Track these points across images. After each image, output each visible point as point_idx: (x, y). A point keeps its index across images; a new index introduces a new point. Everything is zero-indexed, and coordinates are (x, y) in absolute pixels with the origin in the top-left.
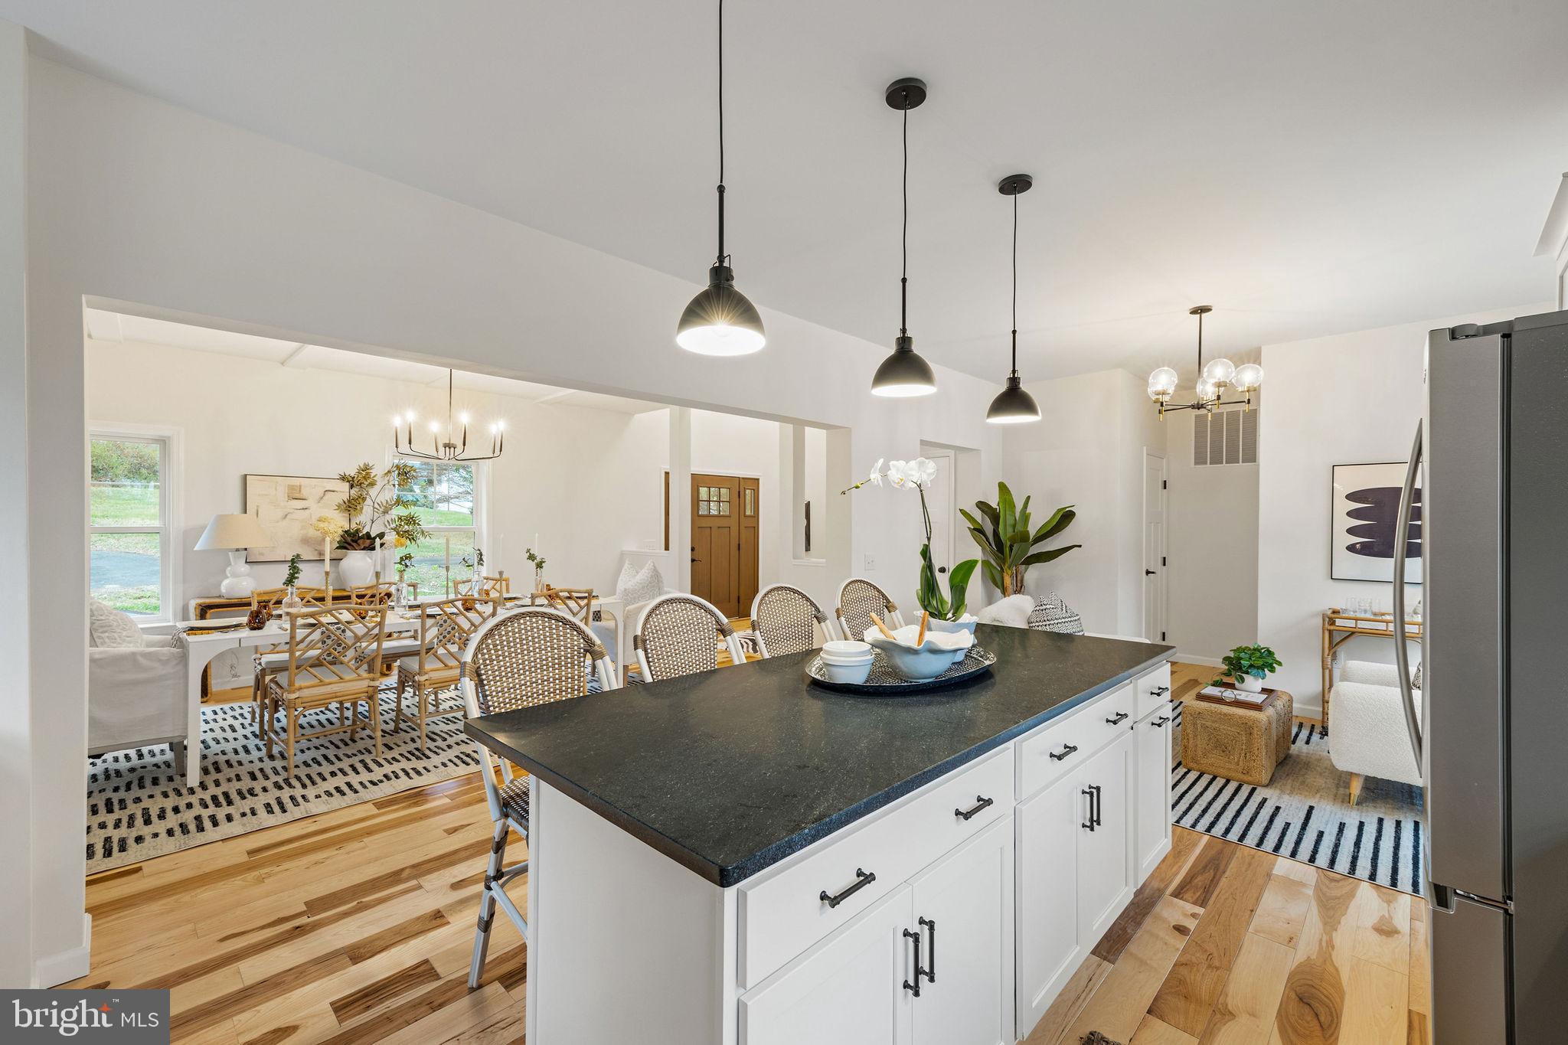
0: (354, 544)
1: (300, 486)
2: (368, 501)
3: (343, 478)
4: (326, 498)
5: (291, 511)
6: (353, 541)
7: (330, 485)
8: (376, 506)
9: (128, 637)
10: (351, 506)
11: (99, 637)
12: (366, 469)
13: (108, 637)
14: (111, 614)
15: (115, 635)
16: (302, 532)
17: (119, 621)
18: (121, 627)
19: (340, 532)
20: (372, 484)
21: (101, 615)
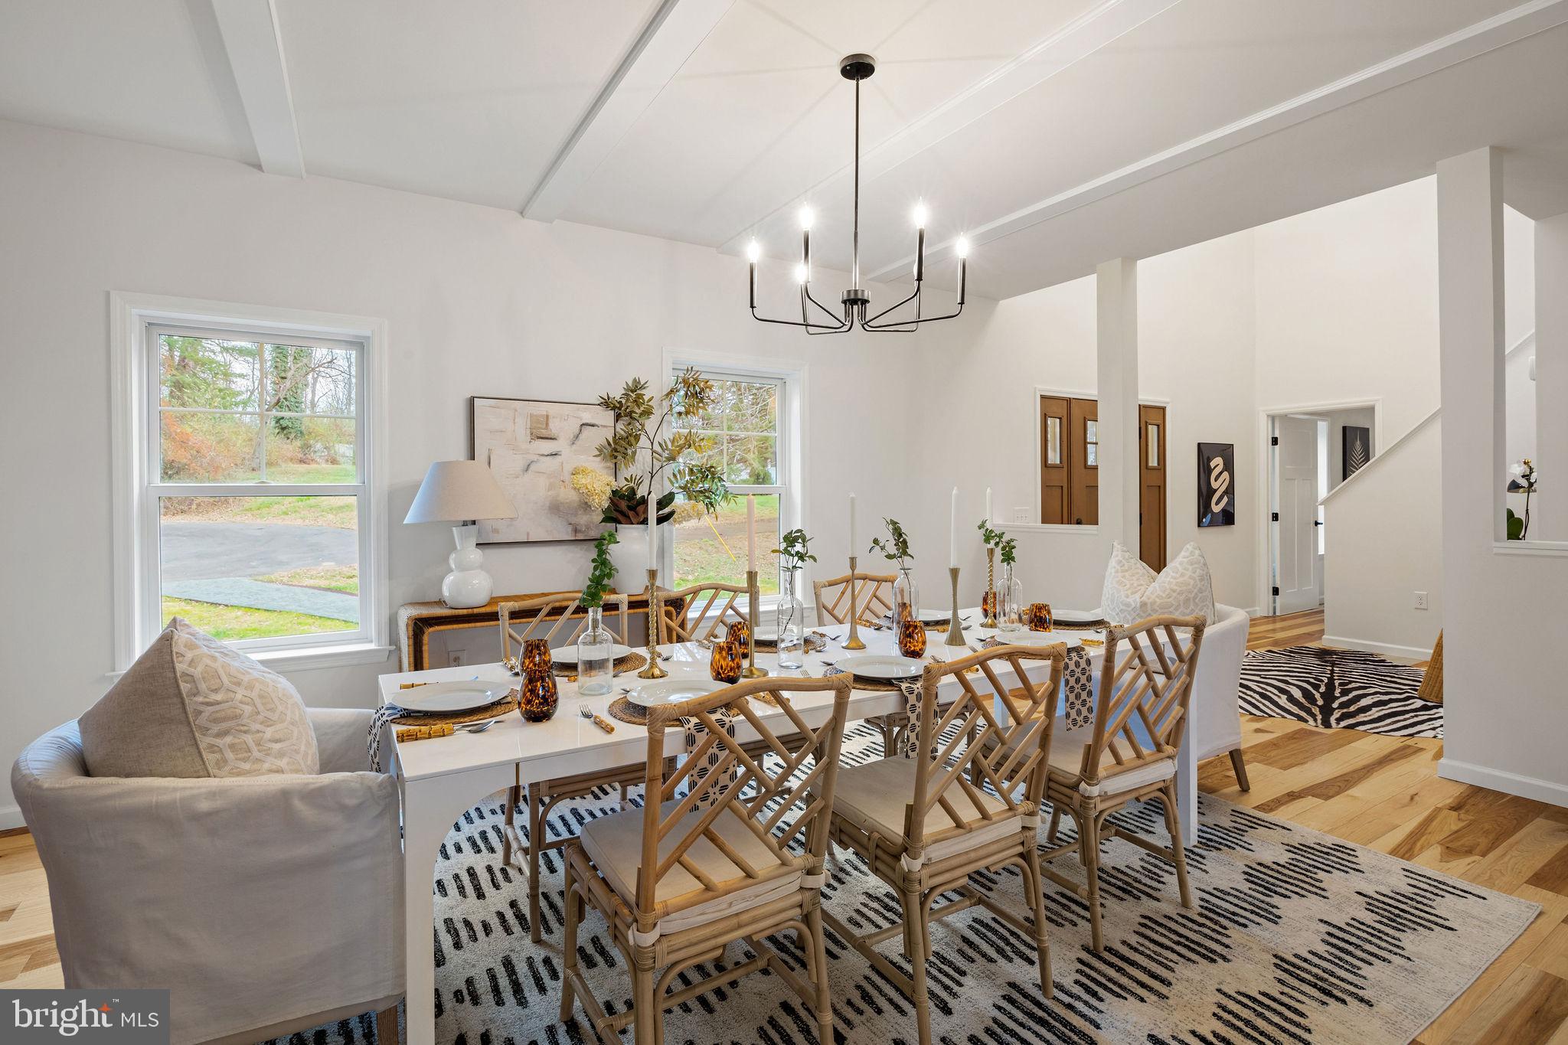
0: (631, 514)
1: (547, 416)
2: (644, 441)
3: (607, 403)
4: (582, 436)
5: (535, 458)
6: (630, 508)
7: (587, 416)
8: (657, 448)
9: (277, 741)
10: (618, 450)
11: (212, 748)
12: (635, 389)
13: (232, 746)
14: (238, 684)
15: (249, 739)
16: (549, 493)
17: (258, 702)
18: (260, 717)
19: (609, 493)
20: (648, 413)
21: (216, 691)
